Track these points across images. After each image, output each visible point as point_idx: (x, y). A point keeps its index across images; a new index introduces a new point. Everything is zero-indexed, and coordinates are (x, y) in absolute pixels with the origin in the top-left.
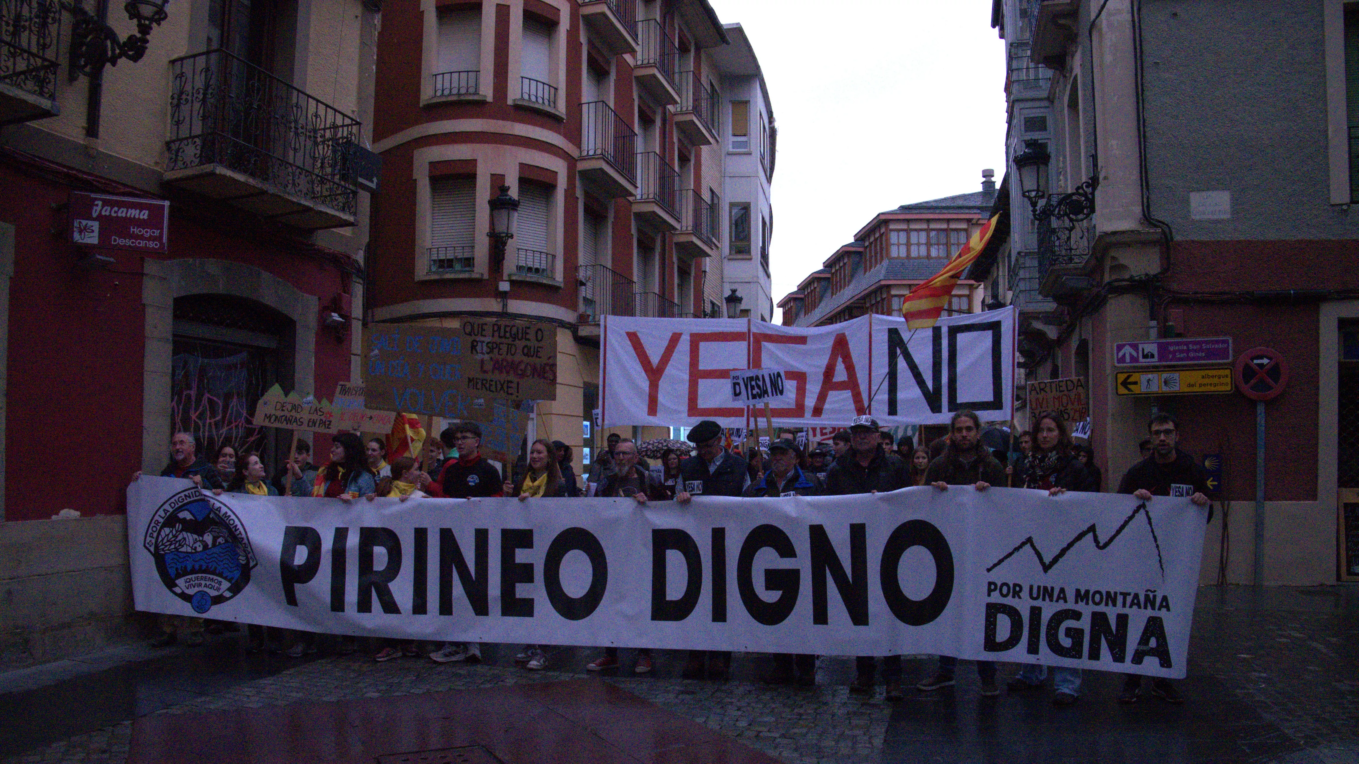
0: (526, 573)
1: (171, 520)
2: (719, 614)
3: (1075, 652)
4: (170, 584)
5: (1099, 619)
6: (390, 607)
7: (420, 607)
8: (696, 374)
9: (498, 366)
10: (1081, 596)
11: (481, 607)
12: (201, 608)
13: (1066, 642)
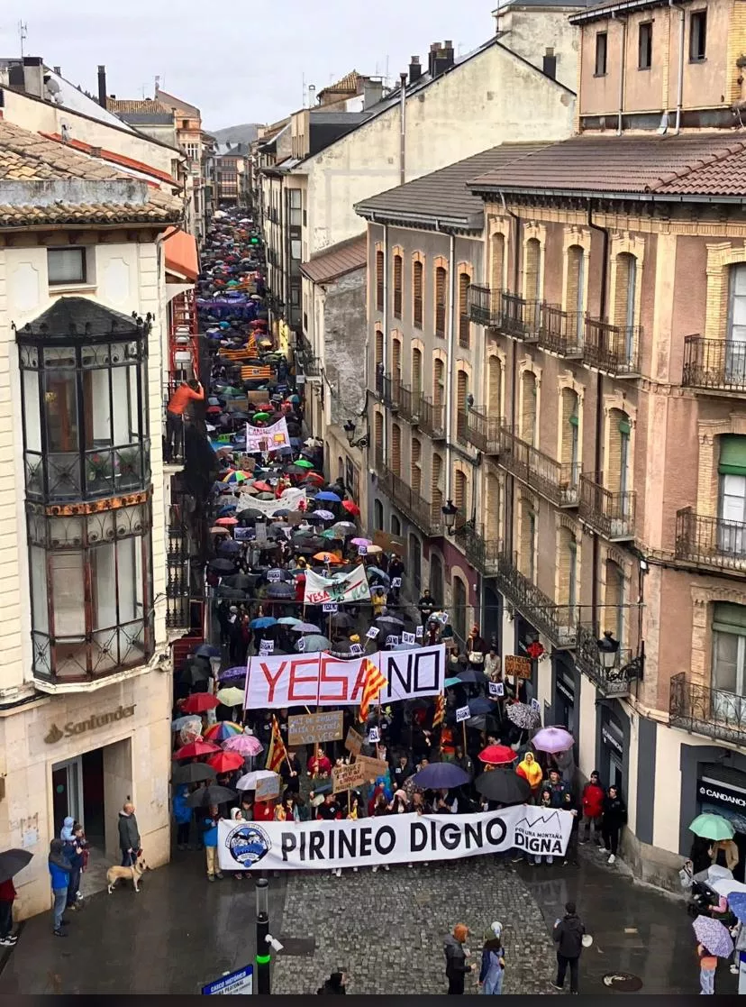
0: (369, 842)
1: (236, 836)
2: (434, 847)
3: (537, 850)
4: (235, 858)
5: (544, 841)
6: (321, 857)
7: (332, 856)
8: (293, 680)
9: (346, 780)
10: (539, 835)
11: (353, 854)
12: (247, 865)
13: (535, 847)
